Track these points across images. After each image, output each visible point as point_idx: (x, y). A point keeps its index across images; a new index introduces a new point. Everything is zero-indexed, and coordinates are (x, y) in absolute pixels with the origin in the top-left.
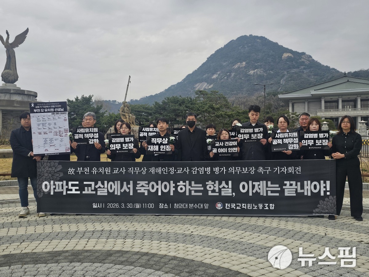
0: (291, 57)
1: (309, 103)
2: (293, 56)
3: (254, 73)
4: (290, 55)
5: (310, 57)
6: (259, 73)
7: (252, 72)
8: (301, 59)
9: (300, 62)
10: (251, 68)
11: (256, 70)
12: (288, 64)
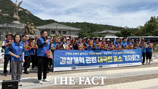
3: (6, 15)
4: (21, 10)
5: (29, 12)
6: (8, 15)
7: (4, 15)
9: (25, 13)
10: (4, 13)
11: (6, 14)
12: (21, 13)
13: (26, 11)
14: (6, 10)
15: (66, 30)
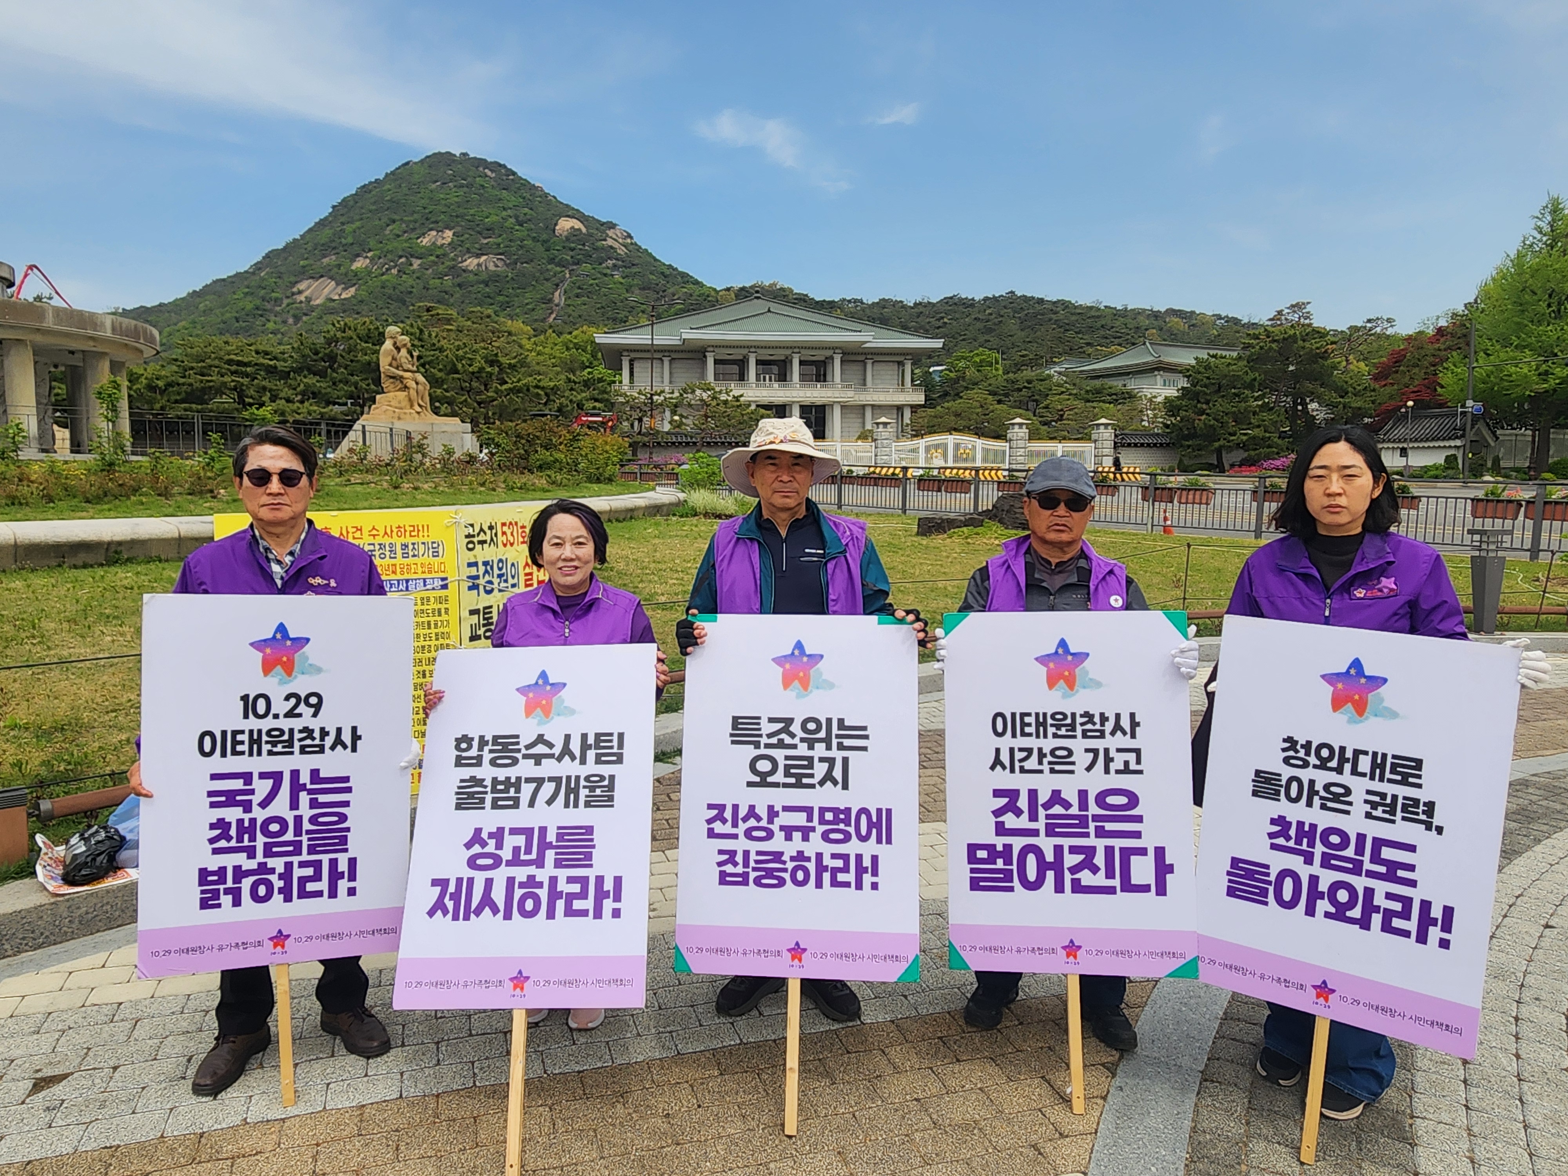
0: (579, 230)
1: (673, 361)
2: (584, 230)
3: (479, 265)
4: (577, 225)
5: (630, 236)
6: (492, 267)
7: (471, 263)
8: (605, 240)
9: (603, 248)
10: (468, 251)
11: (484, 258)
12: (572, 250)
13: (610, 233)
14: (480, 233)
15: (829, 353)
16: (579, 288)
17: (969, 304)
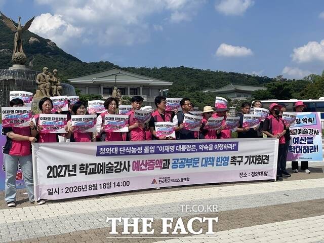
1: (89, 88)
2: (39, 42)
4: (36, 40)
5: (55, 44)
8: (46, 45)
9: (46, 48)
11: (3, 50)
12: (35, 48)
13: (48, 43)
15: (139, 86)
16: (38, 61)
17: (170, 70)
